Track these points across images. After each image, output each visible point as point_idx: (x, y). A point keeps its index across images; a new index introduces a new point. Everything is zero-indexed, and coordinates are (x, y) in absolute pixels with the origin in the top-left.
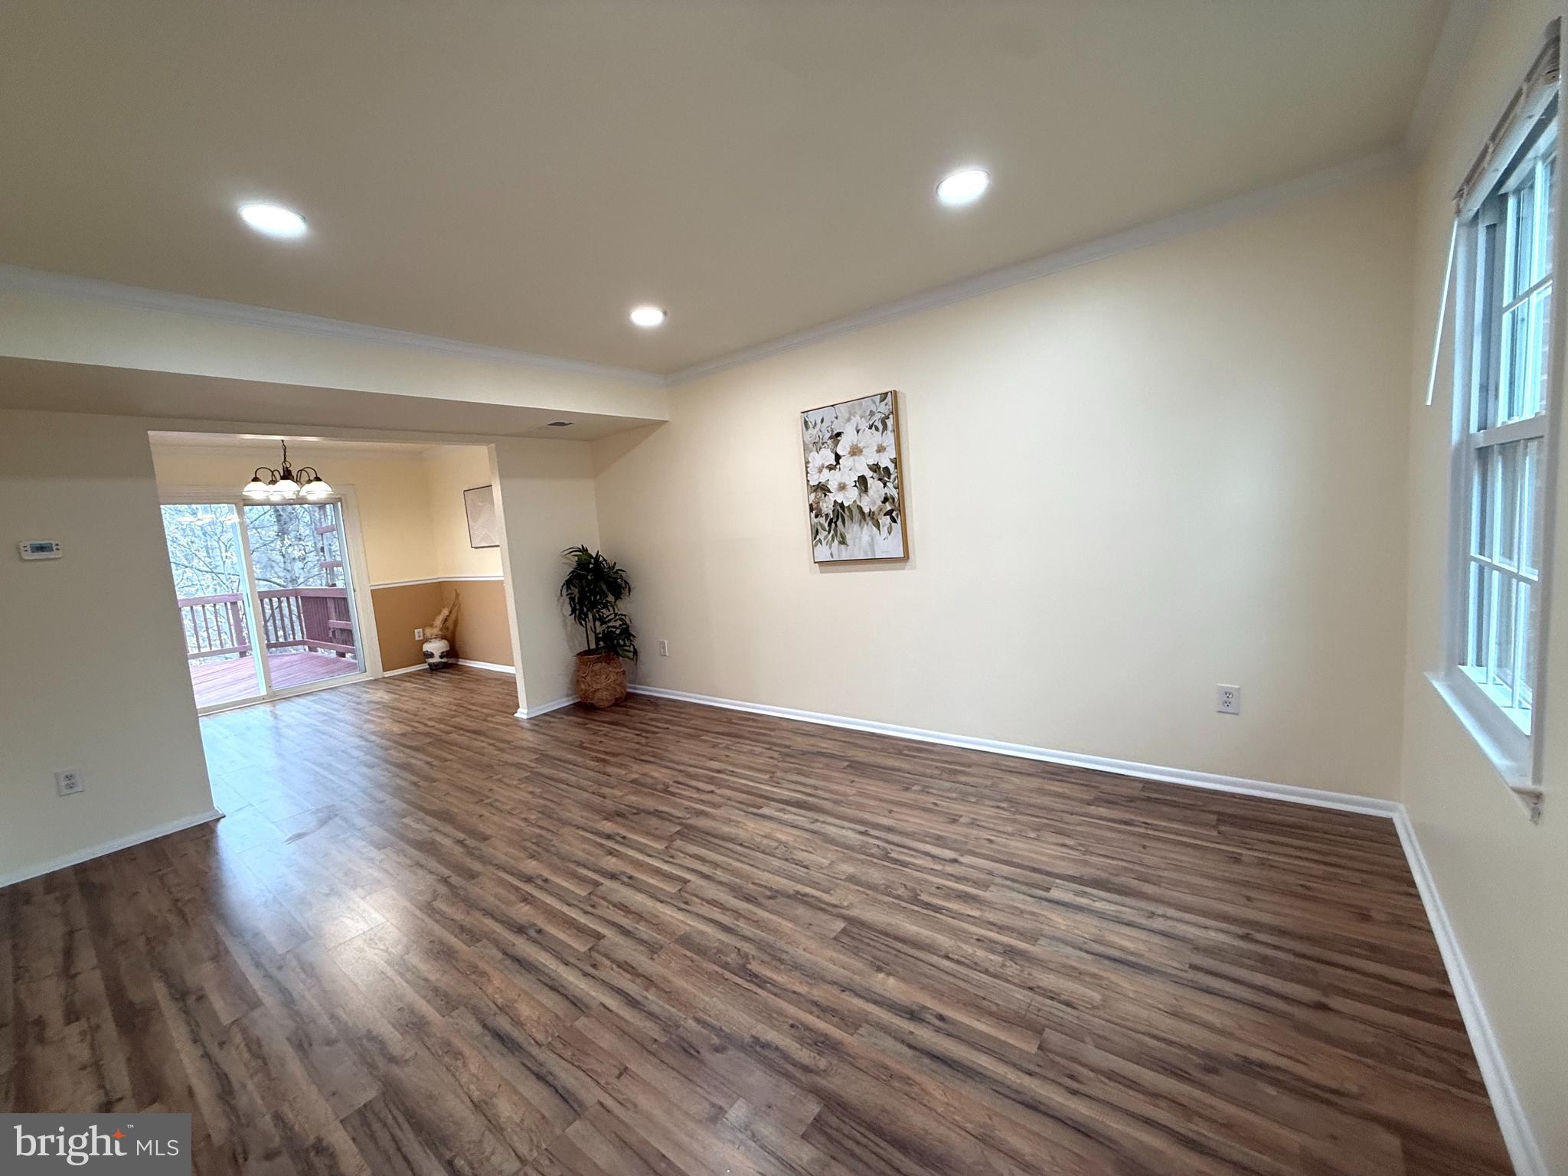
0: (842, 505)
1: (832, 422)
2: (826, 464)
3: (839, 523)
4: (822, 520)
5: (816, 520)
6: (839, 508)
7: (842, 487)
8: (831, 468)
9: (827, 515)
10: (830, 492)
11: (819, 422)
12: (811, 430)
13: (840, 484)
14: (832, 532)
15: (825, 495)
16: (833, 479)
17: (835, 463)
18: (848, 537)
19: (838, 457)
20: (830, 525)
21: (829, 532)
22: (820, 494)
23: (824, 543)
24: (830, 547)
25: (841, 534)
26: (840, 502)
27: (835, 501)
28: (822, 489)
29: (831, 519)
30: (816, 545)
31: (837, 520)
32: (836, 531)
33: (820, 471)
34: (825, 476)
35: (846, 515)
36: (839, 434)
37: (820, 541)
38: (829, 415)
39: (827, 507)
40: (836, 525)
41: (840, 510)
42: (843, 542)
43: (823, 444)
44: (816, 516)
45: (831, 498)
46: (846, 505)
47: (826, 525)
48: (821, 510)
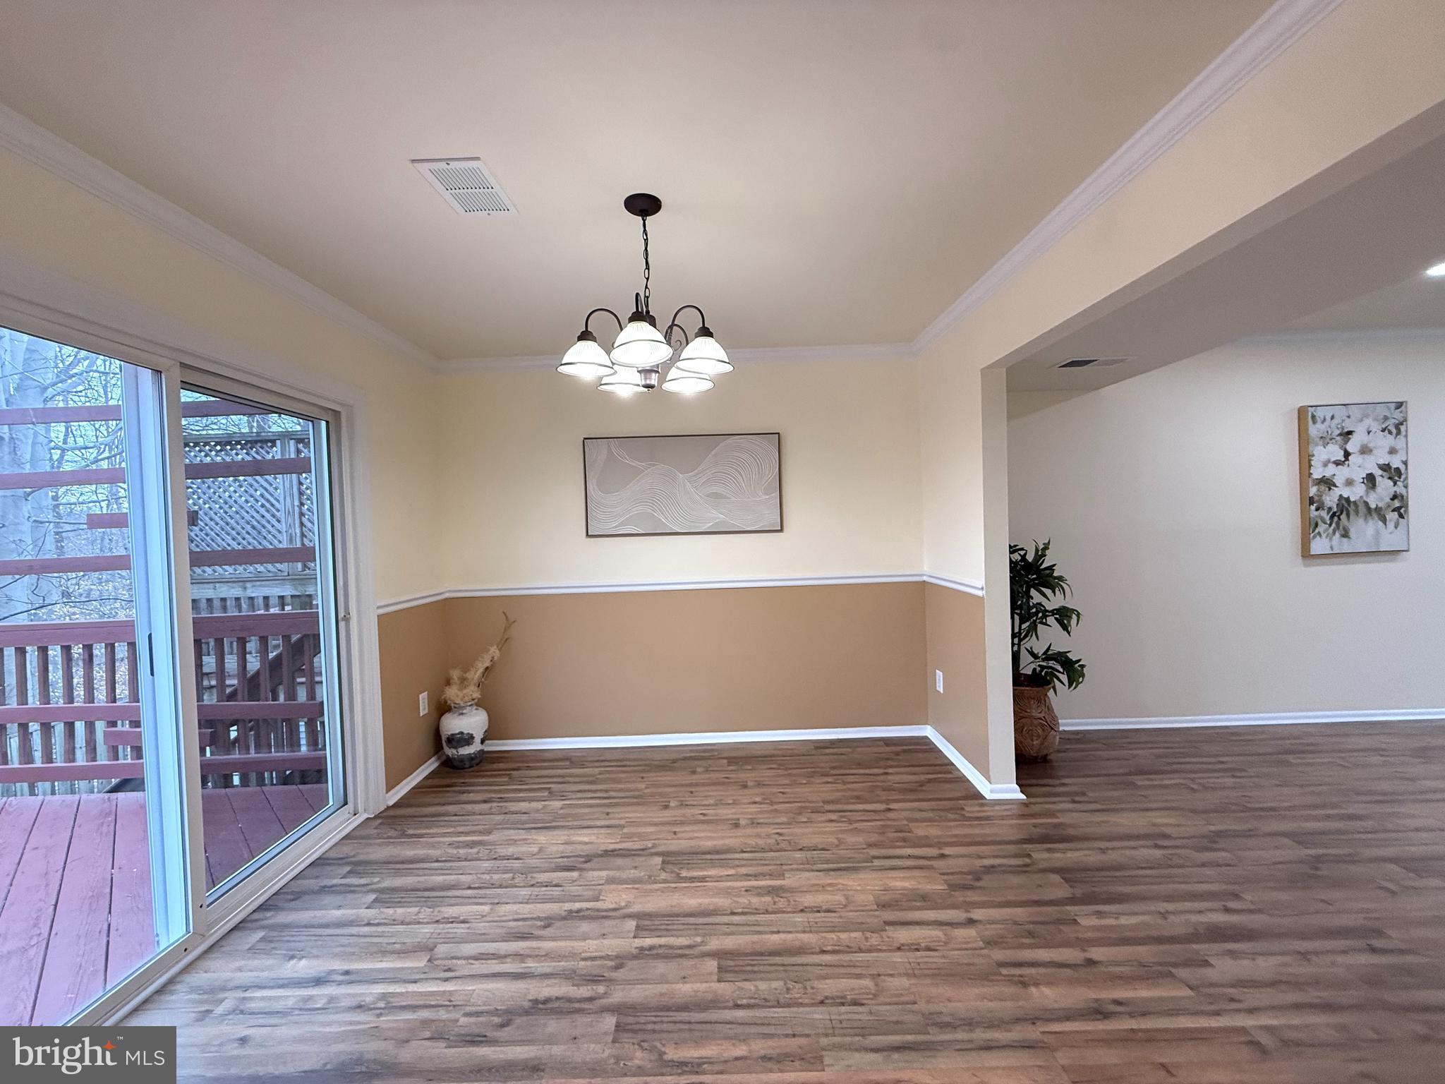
0: (1348, 500)
1: (1343, 421)
2: (1333, 459)
3: (1343, 517)
4: (1324, 514)
5: (1316, 513)
6: (1344, 502)
7: (1349, 483)
8: (1337, 463)
9: (1330, 509)
10: (1336, 487)
11: (1328, 418)
12: (1318, 425)
13: (1347, 480)
14: (1334, 525)
15: (1330, 489)
16: (1340, 474)
17: (1343, 459)
18: (1352, 533)
19: (1347, 454)
20: (1332, 518)
21: (1330, 525)
22: (1323, 487)
23: (1324, 536)
24: (1331, 539)
25: (1344, 528)
26: (1346, 496)
27: (1341, 496)
28: (1328, 483)
29: (1334, 513)
30: (1314, 537)
31: (1342, 513)
32: (1338, 524)
33: (1325, 465)
34: (1330, 471)
35: (1352, 508)
36: (1350, 433)
37: (1319, 534)
38: (1340, 413)
39: (1331, 499)
40: (1339, 519)
41: (1345, 506)
42: (1346, 535)
43: (1331, 439)
44: (1317, 509)
45: (1336, 492)
46: (1352, 499)
47: (1327, 518)
48: (1323, 503)
